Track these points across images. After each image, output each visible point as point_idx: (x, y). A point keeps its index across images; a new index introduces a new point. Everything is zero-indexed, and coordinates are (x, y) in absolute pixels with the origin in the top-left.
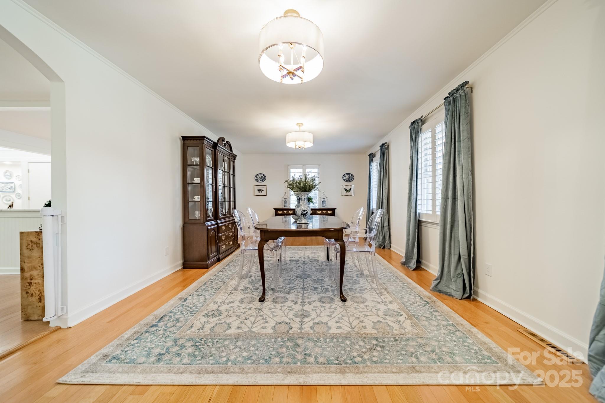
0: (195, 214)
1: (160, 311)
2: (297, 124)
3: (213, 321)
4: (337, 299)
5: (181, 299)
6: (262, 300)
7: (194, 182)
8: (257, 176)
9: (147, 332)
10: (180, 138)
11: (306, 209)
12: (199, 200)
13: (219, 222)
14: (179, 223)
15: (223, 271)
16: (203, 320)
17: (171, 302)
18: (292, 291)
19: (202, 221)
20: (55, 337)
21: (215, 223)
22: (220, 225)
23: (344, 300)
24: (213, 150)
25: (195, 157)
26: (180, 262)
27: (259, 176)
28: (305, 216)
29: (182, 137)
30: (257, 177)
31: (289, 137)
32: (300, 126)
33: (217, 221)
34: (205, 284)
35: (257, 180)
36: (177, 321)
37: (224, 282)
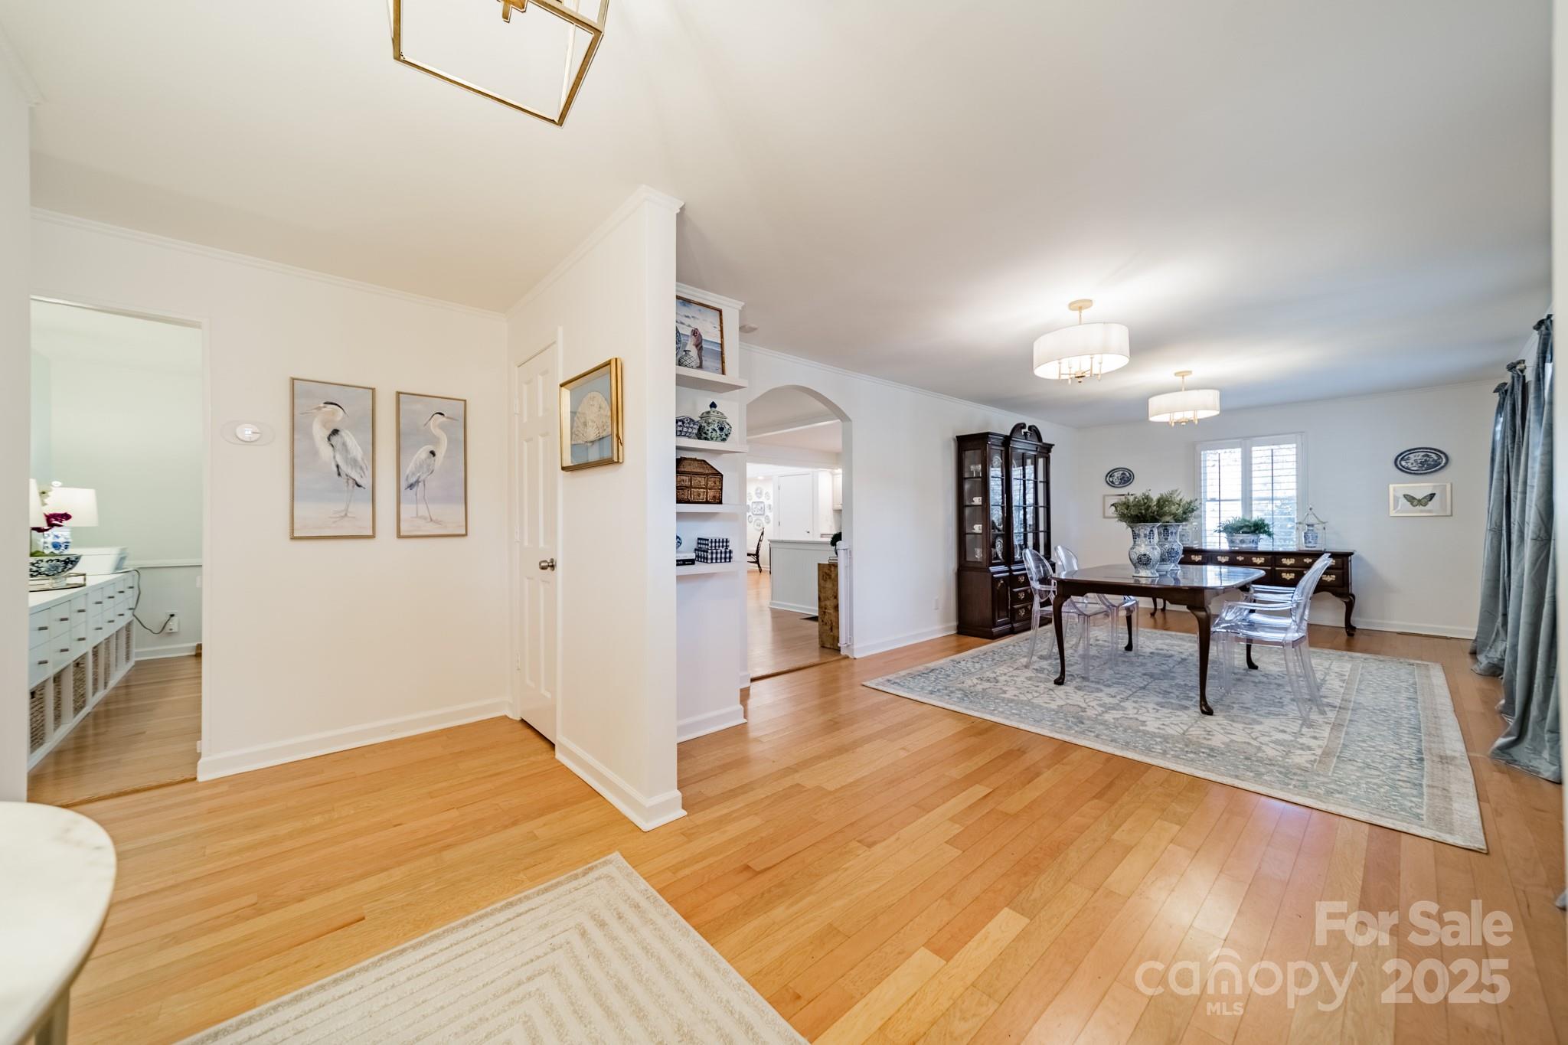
0: (974, 553)
1: (932, 665)
2: (1176, 374)
3: (987, 685)
4: (1196, 711)
5: (953, 661)
6: (1060, 682)
7: (973, 503)
8: (1110, 474)
9: (919, 675)
10: (954, 440)
11: (1148, 553)
12: (981, 531)
13: (1013, 568)
14: (953, 565)
15: (1014, 646)
16: (975, 681)
17: (942, 661)
18: (1115, 685)
19: (985, 564)
20: (844, 663)
21: (1006, 569)
22: (1015, 573)
23: (1208, 711)
24: (1002, 449)
25: (975, 464)
26: (954, 623)
27: (1117, 475)
28: (1145, 564)
29: (957, 437)
30: (1110, 476)
31: (1154, 402)
32: (1183, 376)
33: (1009, 567)
34: (985, 654)
35: (1111, 484)
36: (948, 676)
37: (1012, 657)
